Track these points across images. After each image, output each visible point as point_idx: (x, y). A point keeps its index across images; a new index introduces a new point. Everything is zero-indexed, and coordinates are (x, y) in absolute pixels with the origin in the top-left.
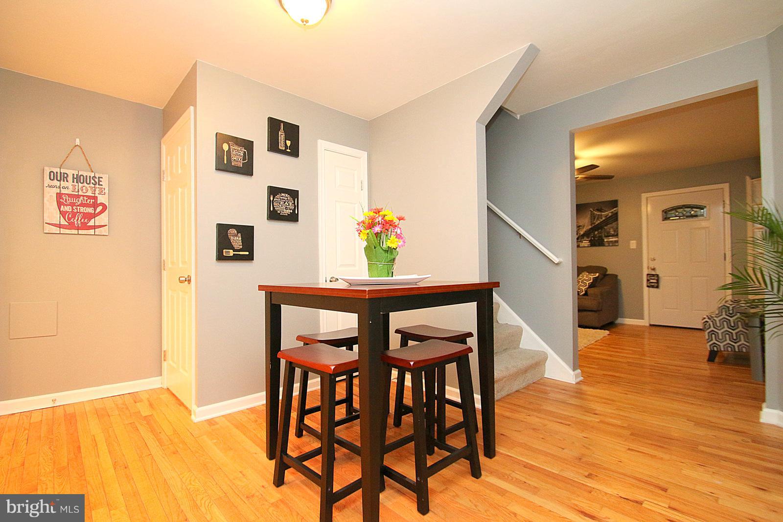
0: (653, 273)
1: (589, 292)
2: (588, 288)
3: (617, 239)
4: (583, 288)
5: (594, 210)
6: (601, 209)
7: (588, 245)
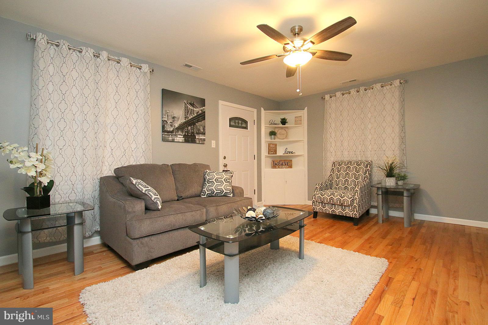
0: (226, 169)
6: (193, 104)
7: (183, 140)
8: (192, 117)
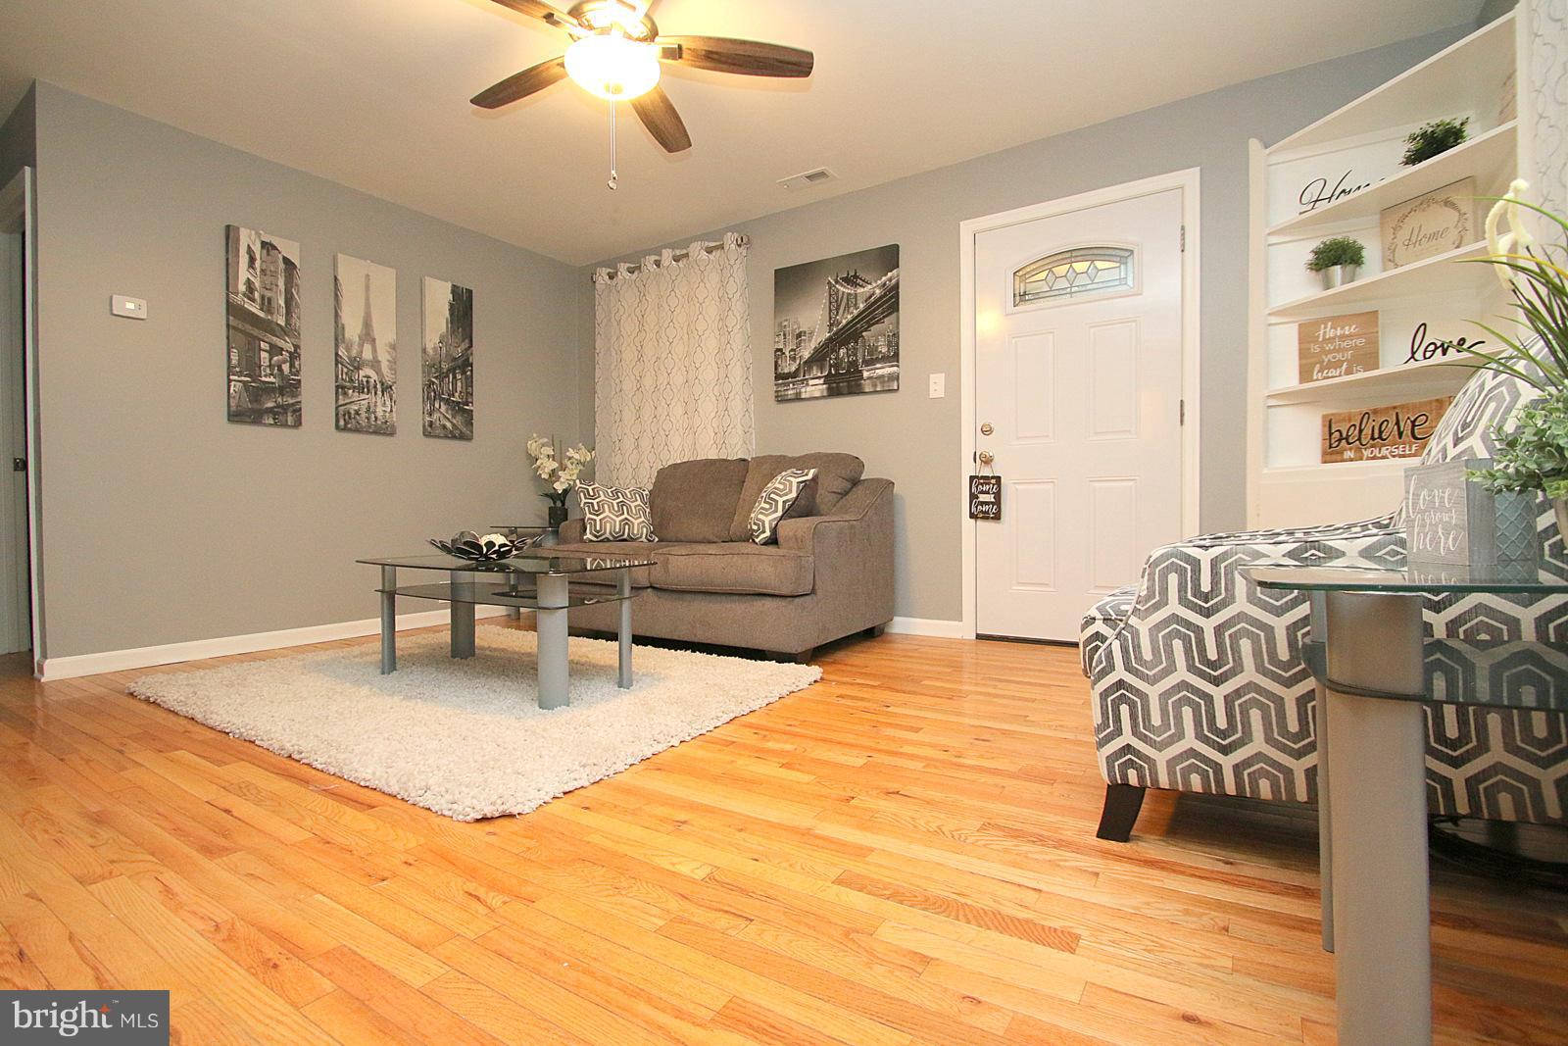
0: (986, 472)
1: (782, 533)
2: (781, 518)
3: (895, 369)
4: (767, 520)
5: (837, 282)
6: (856, 277)
7: (822, 392)
8: (849, 317)
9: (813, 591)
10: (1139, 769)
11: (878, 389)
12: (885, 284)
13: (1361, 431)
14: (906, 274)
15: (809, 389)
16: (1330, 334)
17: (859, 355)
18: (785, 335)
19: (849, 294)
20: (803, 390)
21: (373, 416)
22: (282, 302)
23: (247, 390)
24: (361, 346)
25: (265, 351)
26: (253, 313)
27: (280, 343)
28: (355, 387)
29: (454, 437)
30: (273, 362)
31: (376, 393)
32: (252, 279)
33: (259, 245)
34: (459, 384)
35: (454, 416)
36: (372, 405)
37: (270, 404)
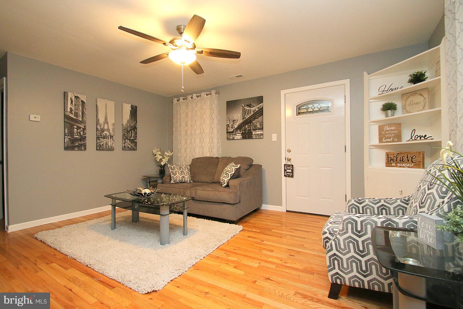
0: (289, 163)
1: (230, 184)
2: (230, 179)
3: (262, 132)
4: (226, 180)
5: (245, 106)
6: (250, 105)
7: (241, 138)
8: (249, 116)
9: (240, 202)
10: (340, 279)
11: (257, 138)
12: (259, 107)
13: (397, 158)
14: (265, 105)
15: (237, 137)
16: (388, 129)
17: (252, 128)
18: (229, 120)
19: (248, 110)
20: (235, 137)
21: (107, 145)
22: (81, 114)
23: (70, 141)
24: (104, 125)
25: (76, 128)
26: (72, 118)
27: (80, 126)
28: (102, 137)
29: (131, 150)
30: (78, 132)
31: (108, 139)
32: (72, 107)
33: (74, 97)
34: (133, 134)
35: (131, 144)
36: (107, 142)
37: (77, 144)
